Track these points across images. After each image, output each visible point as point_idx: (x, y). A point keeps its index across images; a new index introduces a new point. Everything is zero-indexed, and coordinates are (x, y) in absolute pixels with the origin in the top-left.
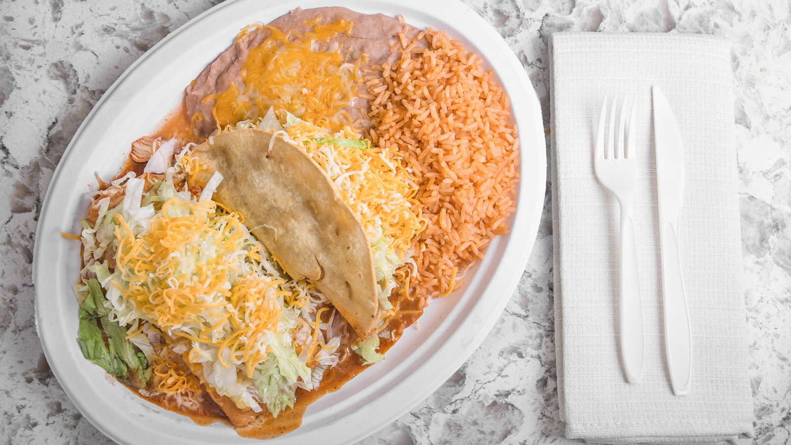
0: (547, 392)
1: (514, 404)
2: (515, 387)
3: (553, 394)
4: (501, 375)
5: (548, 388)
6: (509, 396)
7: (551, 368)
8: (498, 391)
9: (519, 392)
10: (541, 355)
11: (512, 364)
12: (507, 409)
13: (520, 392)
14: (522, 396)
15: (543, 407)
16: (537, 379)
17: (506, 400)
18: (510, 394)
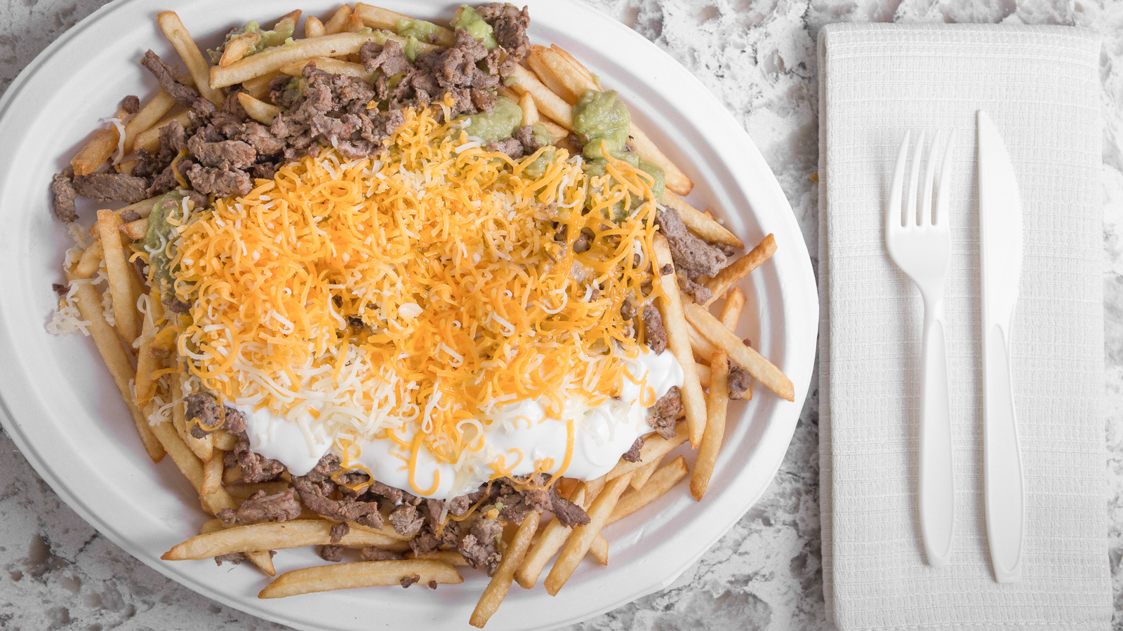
0: (807, 576)
1: (757, 594)
2: (758, 569)
3: (816, 579)
4: (740, 551)
5: (807, 570)
6: (750, 583)
7: (813, 540)
8: (733, 576)
9: (764, 576)
10: (798, 521)
11: (755, 535)
12: (747, 602)
13: (767, 577)
14: (769, 583)
15: (800, 598)
16: (792, 557)
17: (746, 588)
18: (751, 580)
